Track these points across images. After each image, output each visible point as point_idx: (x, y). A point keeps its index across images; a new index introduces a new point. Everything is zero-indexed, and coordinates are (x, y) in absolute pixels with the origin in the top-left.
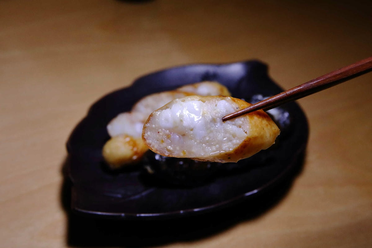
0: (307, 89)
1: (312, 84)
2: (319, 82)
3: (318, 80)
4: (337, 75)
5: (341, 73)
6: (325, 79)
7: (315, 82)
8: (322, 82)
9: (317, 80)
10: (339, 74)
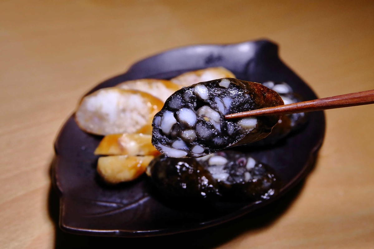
0: (320, 105)
1: (326, 102)
2: (334, 101)
3: (334, 99)
4: (355, 98)
5: (360, 97)
6: (341, 99)
7: (329, 101)
8: (337, 101)
9: (332, 99)
10: (357, 98)
